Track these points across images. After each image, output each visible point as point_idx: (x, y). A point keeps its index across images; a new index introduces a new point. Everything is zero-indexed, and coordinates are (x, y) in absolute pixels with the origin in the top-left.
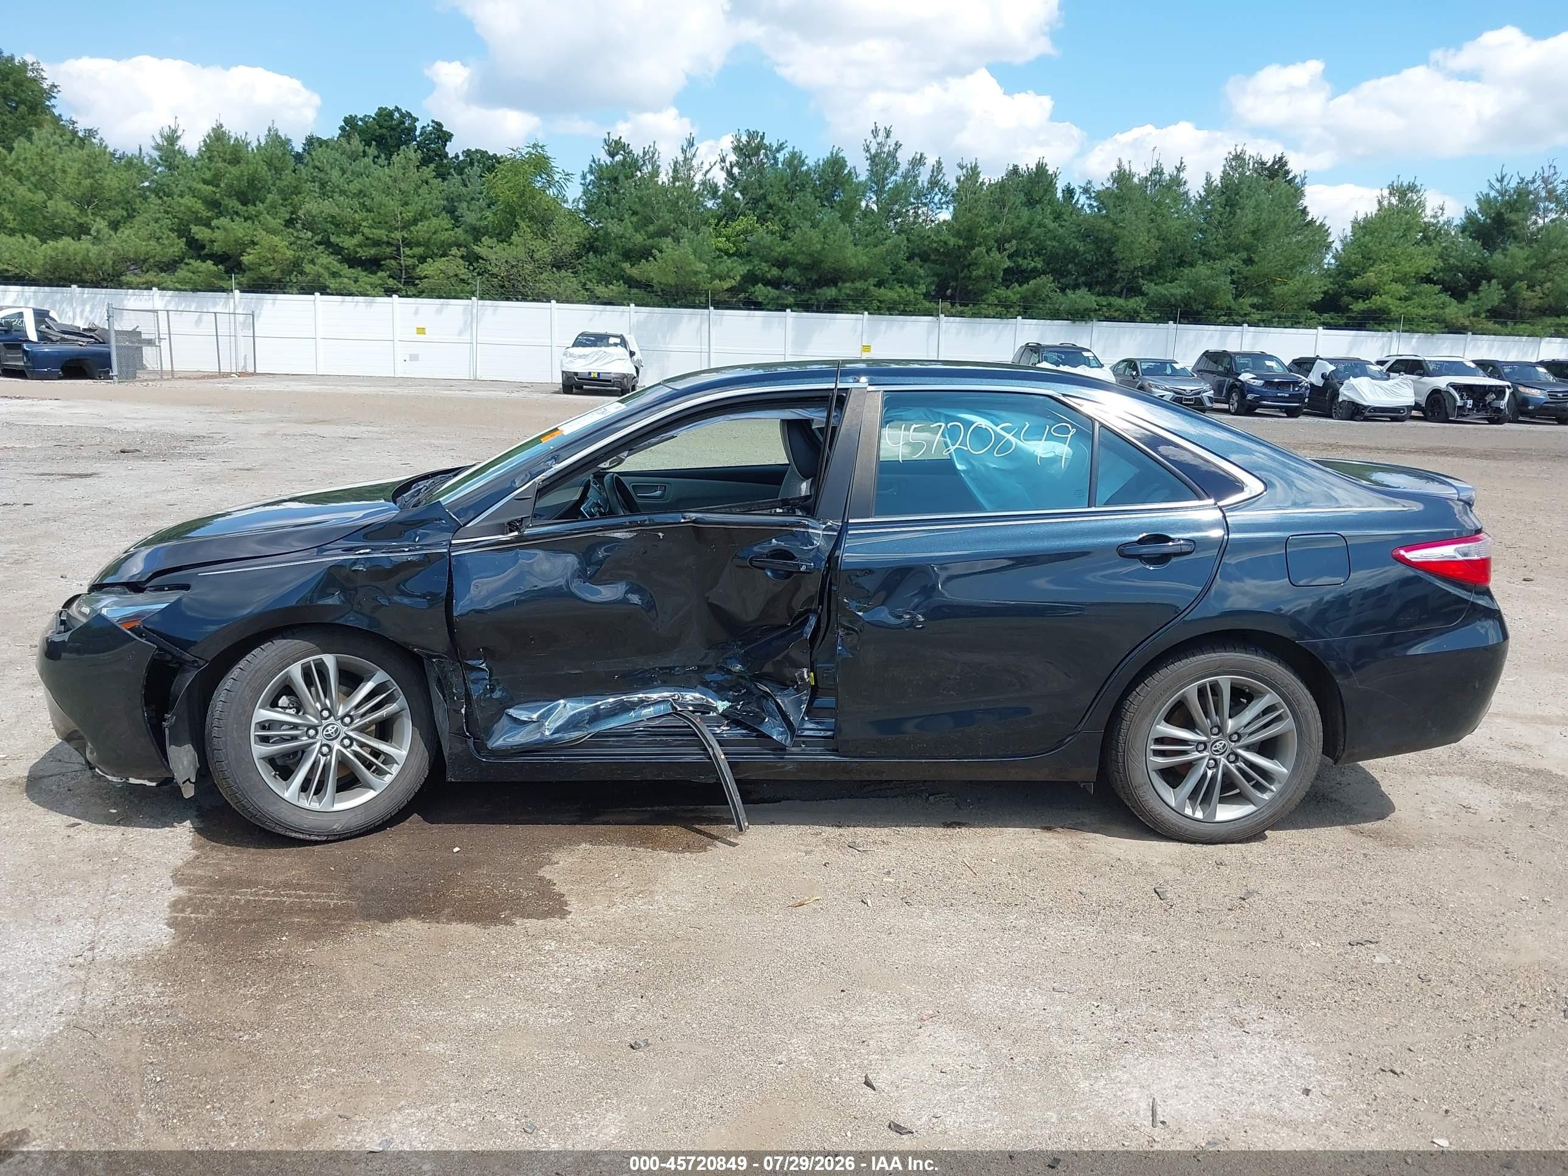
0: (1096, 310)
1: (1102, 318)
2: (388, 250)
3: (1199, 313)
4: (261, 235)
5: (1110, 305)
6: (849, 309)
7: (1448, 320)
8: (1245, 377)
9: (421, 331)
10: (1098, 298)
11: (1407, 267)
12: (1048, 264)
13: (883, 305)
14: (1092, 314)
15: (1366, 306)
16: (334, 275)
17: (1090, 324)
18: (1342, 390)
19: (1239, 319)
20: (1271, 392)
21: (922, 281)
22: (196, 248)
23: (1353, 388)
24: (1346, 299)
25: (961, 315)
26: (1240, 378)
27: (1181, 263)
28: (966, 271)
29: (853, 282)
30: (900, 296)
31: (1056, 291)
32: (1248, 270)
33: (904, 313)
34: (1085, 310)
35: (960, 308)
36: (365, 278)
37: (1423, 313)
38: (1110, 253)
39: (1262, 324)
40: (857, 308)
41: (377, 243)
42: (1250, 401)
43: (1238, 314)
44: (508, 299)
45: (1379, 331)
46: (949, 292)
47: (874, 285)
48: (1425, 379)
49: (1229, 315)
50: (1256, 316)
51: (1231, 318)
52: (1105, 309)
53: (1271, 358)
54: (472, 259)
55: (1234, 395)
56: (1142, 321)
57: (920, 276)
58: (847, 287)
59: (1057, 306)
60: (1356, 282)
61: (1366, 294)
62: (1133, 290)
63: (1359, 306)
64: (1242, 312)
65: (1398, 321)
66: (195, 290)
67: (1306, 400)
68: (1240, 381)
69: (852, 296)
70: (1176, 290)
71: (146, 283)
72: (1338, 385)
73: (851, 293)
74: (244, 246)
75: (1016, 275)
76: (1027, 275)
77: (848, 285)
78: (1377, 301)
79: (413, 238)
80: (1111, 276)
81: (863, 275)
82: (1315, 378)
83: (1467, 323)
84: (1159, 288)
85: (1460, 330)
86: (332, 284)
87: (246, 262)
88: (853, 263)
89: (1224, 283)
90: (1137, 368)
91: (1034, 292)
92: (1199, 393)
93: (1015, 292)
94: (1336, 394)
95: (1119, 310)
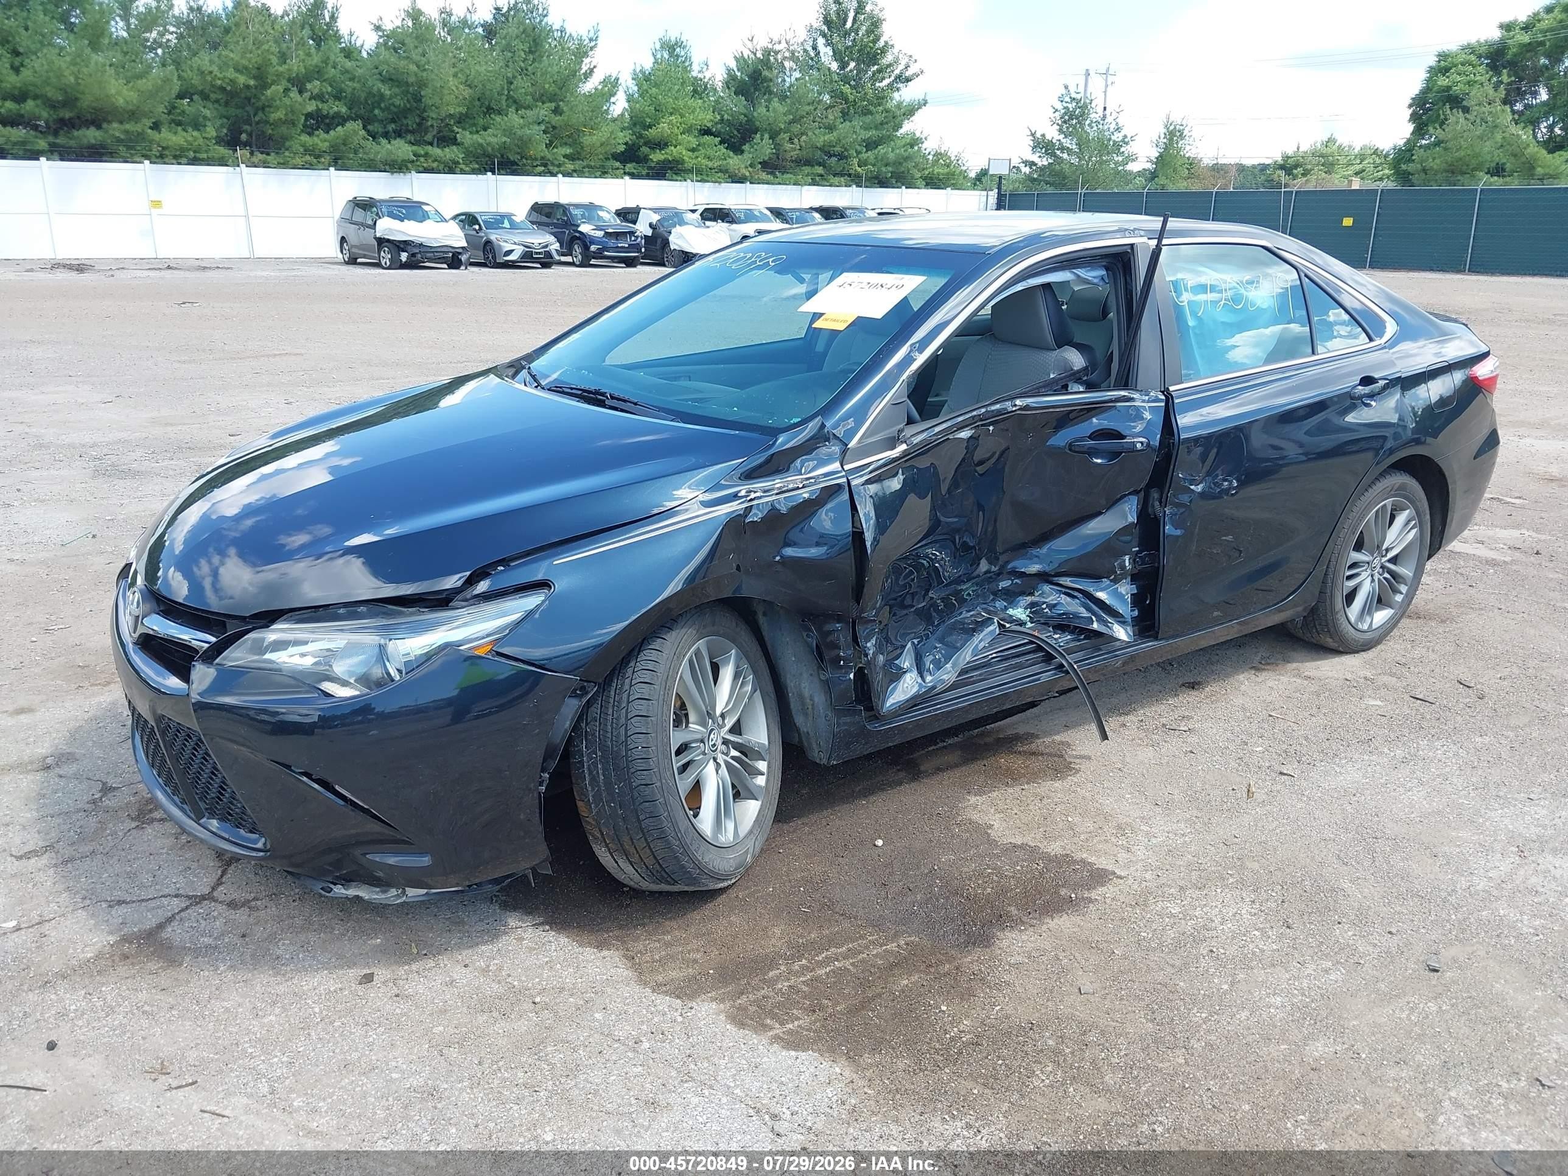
0: (413, 161)
1: (421, 169)
3: (514, 163)
5: (426, 155)
6: (122, 157)
7: (731, 170)
8: (585, 228)
10: (415, 148)
11: (691, 119)
12: (350, 109)
13: (167, 152)
14: (410, 165)
15: (663, 157)
17: (408, 176)
18: (671, 238)
19: (556, 169)
20: (612, 243)
21: (208, 123)
23: (681, 236)
24: (645, 149)
25: (265, 165)
26: (579, 229)
27: (489, 110)
28: (260, 114)
29: (121, 123)
30: (186, 141)
31: (368, 140)
32: (556, 120)
33: (195, 161)
34: (402, 161)
35: (261, 157)
37: (710, 164)
38: (418, 98)
39: (575, 175)
40: (132, 155)
42: (594, 252)
43: (553, 164)
45: (677, 180)
46: (244, 137)
47: (151, 128)
48: (734, 226)
49: (545, 165)
50: (570, 166)
51: (547, 168)
52: (422, 159)
53: (601, 208)
55: (576, 247)
56: (463, 172)
57: (205, 118)
58: (115, 129)
59: (372, 156)
60: (652, 133)
61: (661, 144)
62: (446, 139)
63: (657, 156)
64: (557, 163)
65: (691, 171)
67: (643, 250)
68: (580, 232)
69: (123, 140)
70: (492, 138)
72: (666, 235)
73: (122, 137)
75: (320, 122)
76: (327, 121)
77: (115, 125)
78: (672, 152)
80: (419, 125)
81: (133, 115)
82: (642, 228)
83: (747, 174)
84: (475, 136)
85: (741, 180)
88: (121, 101)
89: (536, 132)
90: (477, 220)
91: (344, 140)
92: (547, 246)
93: (321, 140)
94: (666, 243)
95: (436, 160)
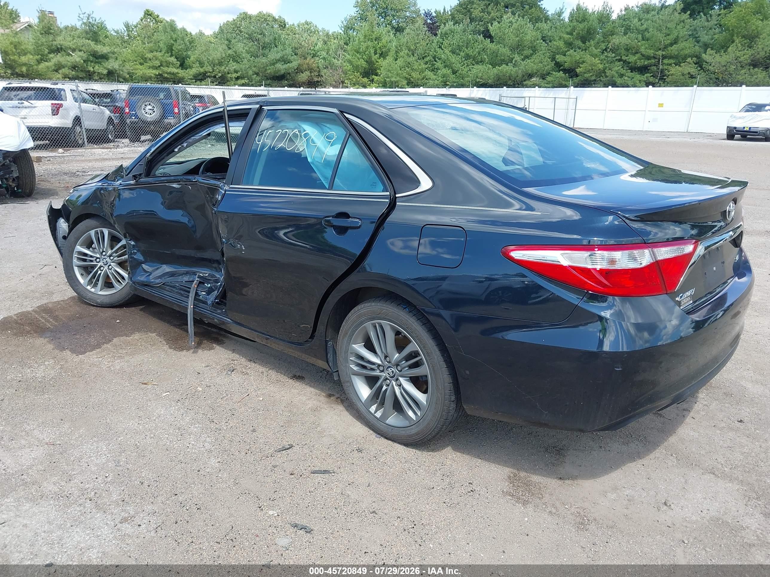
2: (653, 61)
4: (588, 58)
9: (661, 105)
16: (621, 76)
22: (558, 66)
36: (638, 77)
41: (648, 58)
44: (718, 86)
54: (700, 63)
66: (554, 87)
71: (533, 84)
74: (578, 64)
79: (668, 54)
86: (619, 81)
87: (578, 72)
